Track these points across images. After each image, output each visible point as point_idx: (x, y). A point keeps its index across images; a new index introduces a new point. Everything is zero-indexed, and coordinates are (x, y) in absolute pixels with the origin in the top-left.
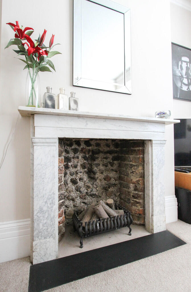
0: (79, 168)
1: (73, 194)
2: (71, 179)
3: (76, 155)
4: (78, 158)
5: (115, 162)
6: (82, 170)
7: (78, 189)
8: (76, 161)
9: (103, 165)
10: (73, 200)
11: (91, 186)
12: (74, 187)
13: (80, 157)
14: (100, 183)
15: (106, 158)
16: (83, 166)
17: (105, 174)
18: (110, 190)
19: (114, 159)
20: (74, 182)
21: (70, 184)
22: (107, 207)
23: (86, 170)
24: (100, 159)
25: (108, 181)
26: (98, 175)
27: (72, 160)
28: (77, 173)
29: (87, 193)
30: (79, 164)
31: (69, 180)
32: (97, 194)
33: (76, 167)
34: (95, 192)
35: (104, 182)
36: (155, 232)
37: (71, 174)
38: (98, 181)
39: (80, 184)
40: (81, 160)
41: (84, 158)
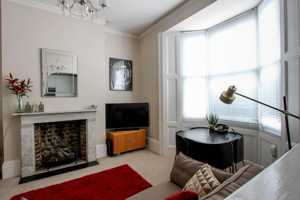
0: (53, 133)
1: (49, 147)
2: (48, 139)
3: (51, 126)
4: (52, 127)
5: (77, 128)
7: (52, 144)
8: (51, 129)
9: (69, 130)
10: (49, 150)
11: (61, 142)
12: (50, 143)
13: (54, 127)
14: (66, 140)
15: (71, 126)
16: (55, 132)
17: (70, 135)
18: (73, 143)
19: (75, 126)
20: (50, 140)
21: (47, 142)
22: (64, 152)
23: (57, 133)
24: (66, 127)
25: (71, 138)
26: (65, 136)
27: (48, 129)
28: (51, 136)
29: (58, 146)
30: (53, 131)
31: (47, 139)
32: (64, 146)
33: (51, 132)
34: (63, 144)
35: (69, 139)
36: (89, 161)
37: (48, 136)
38: (65, 139)
39: (53, 141)
40: (54, 129)
41: (56, 127)
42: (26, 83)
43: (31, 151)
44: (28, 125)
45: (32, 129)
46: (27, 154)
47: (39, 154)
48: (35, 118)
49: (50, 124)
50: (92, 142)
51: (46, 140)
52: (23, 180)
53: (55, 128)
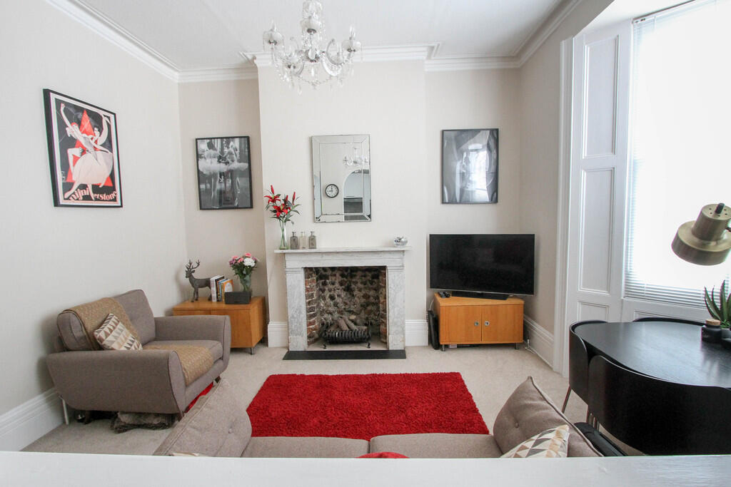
0: (337, 285)
1: (331, 309)
2: (330, 295)
3: (334, 273)
4: (335, 275)
5: (375, 280)
6: (341, 288)
7: (336, 305)
8: (334, 278)
9: (362, 283)
10: (331, 313)
11: (348, 303)
12: (332, 303)
13: (338, 275)
14: (358, 301)
15: (365, 276)
16: (341, 284)
17: (363, 292)
18: (369, 308)
19: (373, 277)
20: (332, 298)
21: (328, 300)
22: (349, 323)
23: (343, 287)
24: (358, 277)
25: (366, 299)
26: (356, 292)
27: (330, 277)
28: (335, 290)
29: (345, 309)
30: (337, 281)
31: (328, 295)
32: (355, 311)
33: (333, 284)
34: (352, 308)
35: (363, 300)
36: (390, 349)
37: (330, 291)
38: (356, 298)
39: (338, 300)
40: (338, 279)
41: (342, 276)
42: (290, 199)
43: (300, 313)
44: (294, 270)
45: (301, 275)
46: (295, 316)
47: (314, 319)
48: (304, 258)
49: (333, 269)
50: (396, 313)
51: (327, 297)
52: (291, 356)
53: (340, 277)
